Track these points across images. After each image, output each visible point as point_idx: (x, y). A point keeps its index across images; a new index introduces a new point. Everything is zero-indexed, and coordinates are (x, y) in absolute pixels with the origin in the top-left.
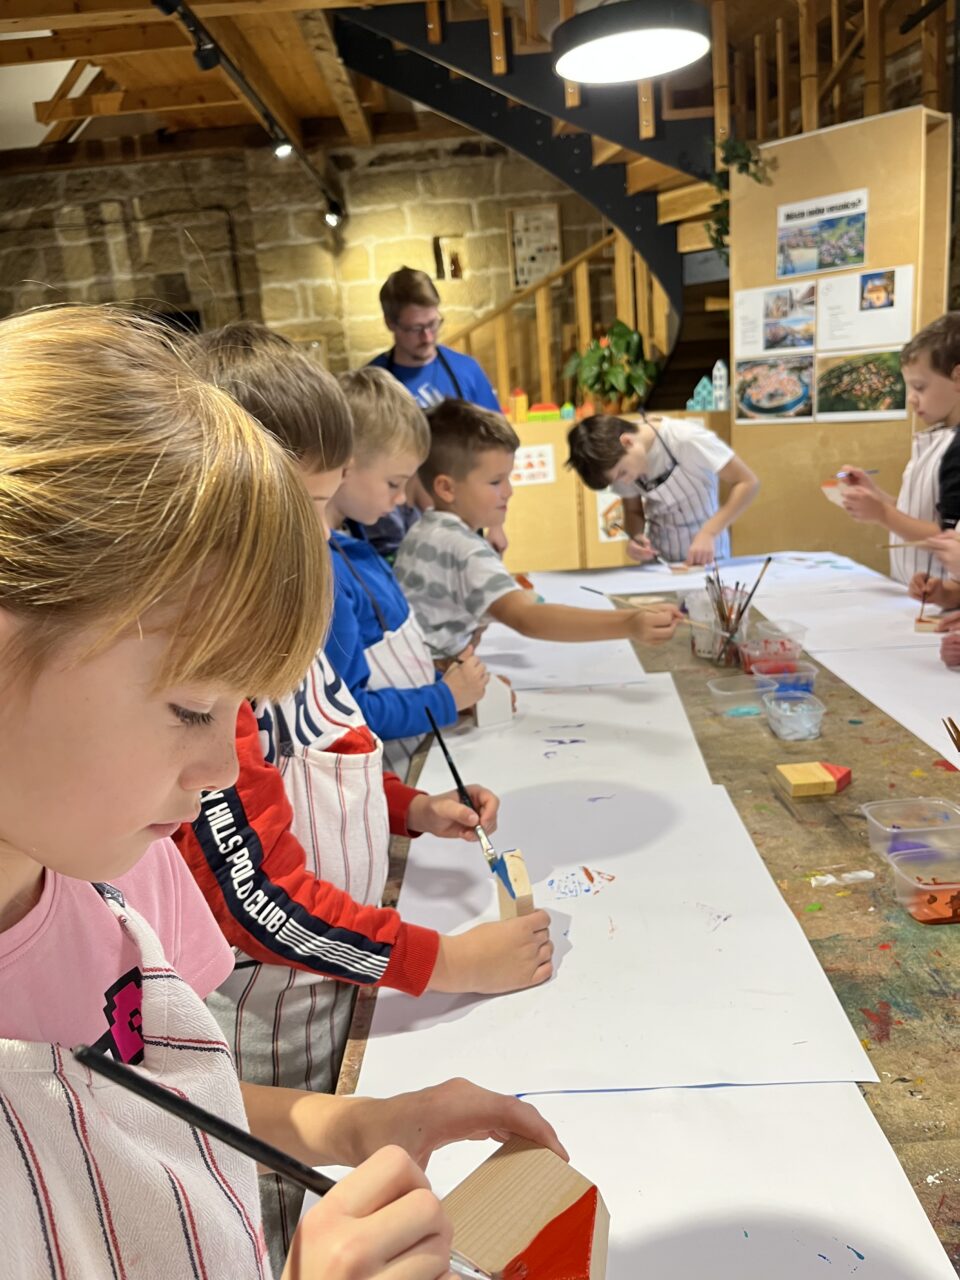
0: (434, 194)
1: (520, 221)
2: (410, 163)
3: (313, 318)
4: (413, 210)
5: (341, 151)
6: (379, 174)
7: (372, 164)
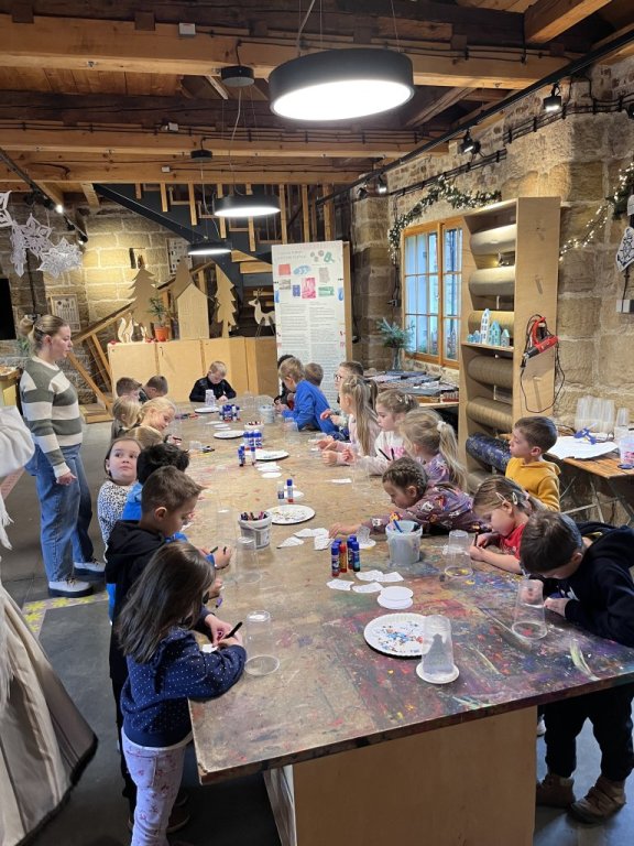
0: (130, 230)
1: (172, 244)
2: (118, 214)
3: (70, 285)
4: (119, 235)
5: (83, 207)
6: (102, 219)
7: (98, 213)
